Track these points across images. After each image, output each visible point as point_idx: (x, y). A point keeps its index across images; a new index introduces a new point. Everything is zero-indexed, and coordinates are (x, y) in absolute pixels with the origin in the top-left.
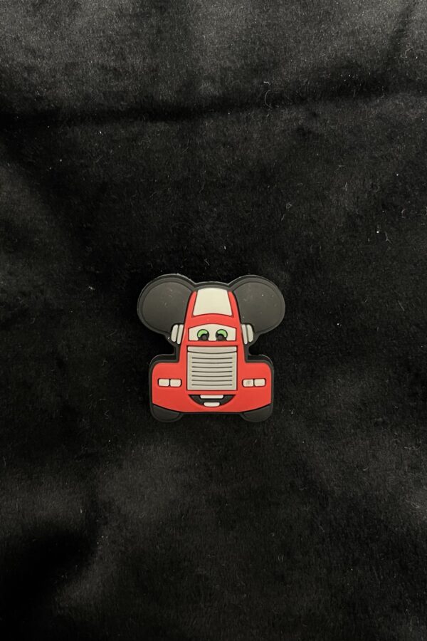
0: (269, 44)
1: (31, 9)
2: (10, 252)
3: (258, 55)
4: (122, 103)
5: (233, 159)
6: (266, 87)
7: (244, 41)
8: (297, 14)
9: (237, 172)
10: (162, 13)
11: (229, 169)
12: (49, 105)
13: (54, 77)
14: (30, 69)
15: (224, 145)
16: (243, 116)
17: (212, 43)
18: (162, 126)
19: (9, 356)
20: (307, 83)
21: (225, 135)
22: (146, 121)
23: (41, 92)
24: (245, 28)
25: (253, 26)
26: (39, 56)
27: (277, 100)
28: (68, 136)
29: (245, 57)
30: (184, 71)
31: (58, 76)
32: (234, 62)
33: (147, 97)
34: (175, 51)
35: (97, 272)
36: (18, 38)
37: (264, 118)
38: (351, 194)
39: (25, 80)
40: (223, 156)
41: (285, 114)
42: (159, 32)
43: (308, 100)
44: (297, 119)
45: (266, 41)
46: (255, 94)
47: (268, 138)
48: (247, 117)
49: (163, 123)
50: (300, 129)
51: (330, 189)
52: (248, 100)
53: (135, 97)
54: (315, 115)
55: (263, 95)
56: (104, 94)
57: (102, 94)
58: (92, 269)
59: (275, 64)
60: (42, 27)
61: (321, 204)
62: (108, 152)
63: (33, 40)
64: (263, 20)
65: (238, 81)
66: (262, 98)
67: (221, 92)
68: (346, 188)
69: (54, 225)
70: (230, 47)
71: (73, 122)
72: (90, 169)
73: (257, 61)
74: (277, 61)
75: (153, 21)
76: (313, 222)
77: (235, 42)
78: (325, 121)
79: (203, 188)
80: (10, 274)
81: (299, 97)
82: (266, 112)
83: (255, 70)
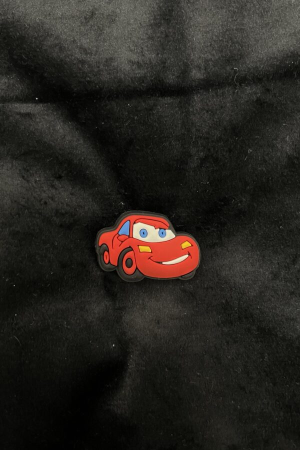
0: (237, 42)
1: (84, 21)
2: (71, 180)
3: (230, 50)
4: (143, 85)
5: (213, 120)
6: (235, 72)
7: (220, 41)
8: (256, 23)
9: (216, 129)
10: (168, 24)
11: (210, 127)
12: (95, 87)
13: (99, 67)
14: (83, 62)
15: (207, 112)
16: (220, 92)
17: (199, 43)
18: (168, 100)
19: (72, 246)
20: (263, 68)
21: (207, 104)
22: (159, 97)
23: (90, 78)
24: (221, 31)
25: (227, 30)
26: (89, 53)
27: (243, 80)
28: (108, 107)
29: (222, 51)
30: (182, 63)
31: (102, 67)
32: (213, 55)
33: (159, 81)
34: (176, 49)
35: (126, 193)
36: (75, 40)
37: (234, 93)
38: (291, 143)
39: (80, 69)
40: (207, 119)
41: (248, 90)
42: (167, 36)
43: (264, 79)
44: (256, 93)
45: (235, 40)
46: (228, 77)
47: (237, 106)
48: (222, 93)
49: (169, 98)
50: (258, 100)
51: (277, 140)
52: (223, 80)
53: (152, 81)
54: (268, 90)
55: (233, 77)
56: (131, 79)
57: (130, 79)
58: (123, 191)
59: (242, 56)
60: (91, 33)
61: (271, 150)
62: (134, 118)
63: (85, 42)
64: (234, 26)
65: (217, 68)
66: (233, 79)
67: (205, 76)
68: (287, 139)
69: (99, 163)
70: (211, 45)
71: (111, 98)
72: (122, 129)
73: (229, 54)
74: (243, 53)
75: (162, 29)
76: (265, 161)
77: (215, 41)
78: (275, 94)
79: (194, 140)
80: (72, 194)
81: (257, 78)
82: (236, 89)
83: (228, 60)
